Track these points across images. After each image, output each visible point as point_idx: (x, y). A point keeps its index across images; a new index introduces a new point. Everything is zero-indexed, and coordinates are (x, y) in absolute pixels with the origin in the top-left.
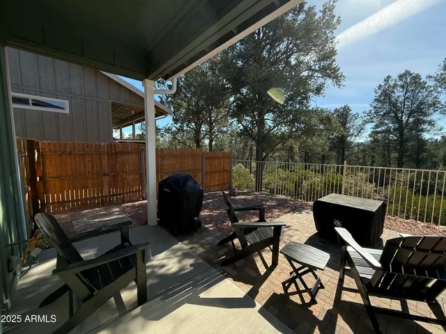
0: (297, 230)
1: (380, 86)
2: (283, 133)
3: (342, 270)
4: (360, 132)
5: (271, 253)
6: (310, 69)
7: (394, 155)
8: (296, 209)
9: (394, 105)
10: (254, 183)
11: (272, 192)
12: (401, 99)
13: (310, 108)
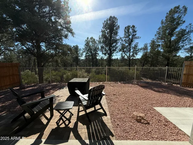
0: (62, 96)
1: (86, 40)
2: (52, 54)
3: (79, 106)
4: (82, 55)
5: (49, 112)
6: (61, 26)
7: (91, 63)
8: (61, 88)
9: (90, 47)
10: (38, 80)
11: (49, 82)
12: (92, 46)
13: (63, 44)
